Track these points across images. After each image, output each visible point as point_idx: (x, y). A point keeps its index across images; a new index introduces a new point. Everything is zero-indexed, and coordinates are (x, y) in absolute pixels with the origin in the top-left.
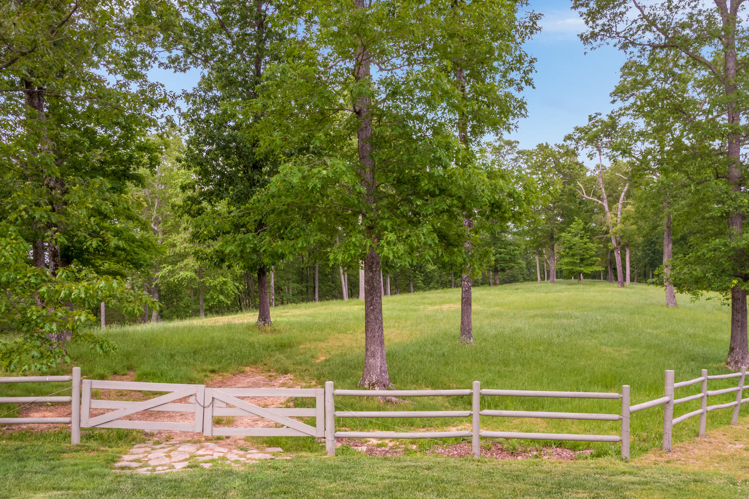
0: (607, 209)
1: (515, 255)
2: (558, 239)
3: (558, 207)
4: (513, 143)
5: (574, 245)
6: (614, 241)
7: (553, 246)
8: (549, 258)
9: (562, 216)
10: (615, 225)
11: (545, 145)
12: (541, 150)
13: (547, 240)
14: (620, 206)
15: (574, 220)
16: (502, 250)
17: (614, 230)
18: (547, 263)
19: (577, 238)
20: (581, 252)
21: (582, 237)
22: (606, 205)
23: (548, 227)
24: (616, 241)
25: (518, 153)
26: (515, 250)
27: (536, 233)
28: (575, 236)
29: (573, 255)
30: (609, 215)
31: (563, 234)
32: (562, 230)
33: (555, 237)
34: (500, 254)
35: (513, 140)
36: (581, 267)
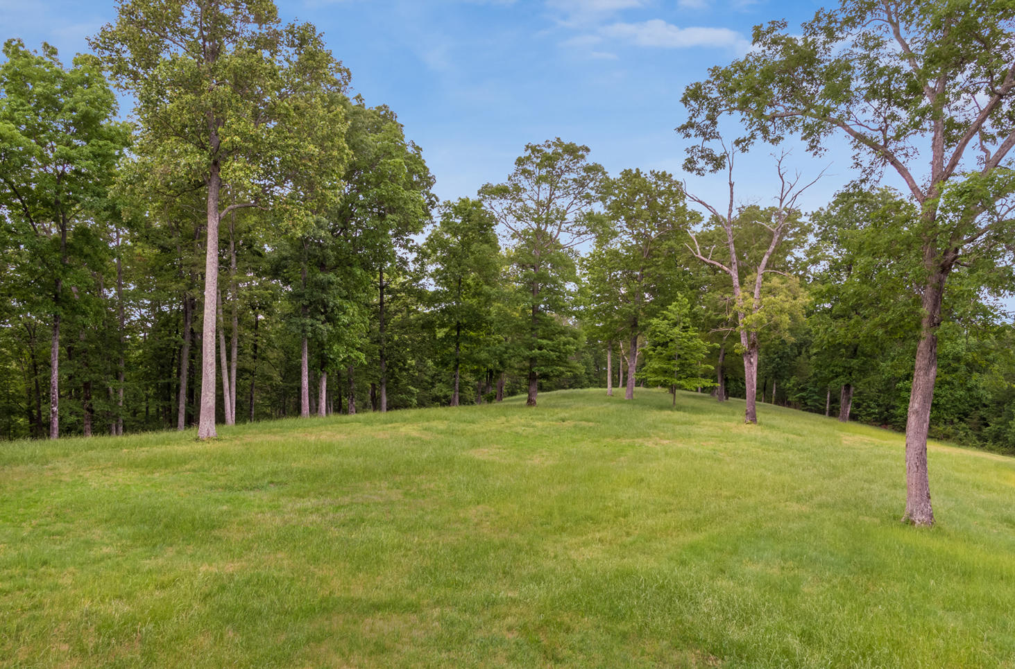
0: (736, 282)
1: (566, 353)
2: (644, 328)
3: (648, 274)
4: (578, 150)
5: (671, 340)
6: (744, 340)
7: (636, 338)
8: (628, 353)
9: (652, 292)
10: (750, 310)
11: (634, 172)
12: (629, 180)
13: (627, 328)
14: (759, 279)
15: (674, 298)
16: (545, 342)
17: (749, 319)
18: (623, 358)
19: (676, 330)
20: (682, 353)
21: (685, 329)
22: (734, 274)
23: (629, 307)
24: (749, 340)
25: (588, 169)
26: (569, 343)
27: (609, 315)
28: (675, 325)
29: (670, 358)
30: (740, 293)
31: (655, 321)
32: (653, 314)
33: (640, 323)
34: (540, 348)
35: (579, 145)
36: (680, 379)
